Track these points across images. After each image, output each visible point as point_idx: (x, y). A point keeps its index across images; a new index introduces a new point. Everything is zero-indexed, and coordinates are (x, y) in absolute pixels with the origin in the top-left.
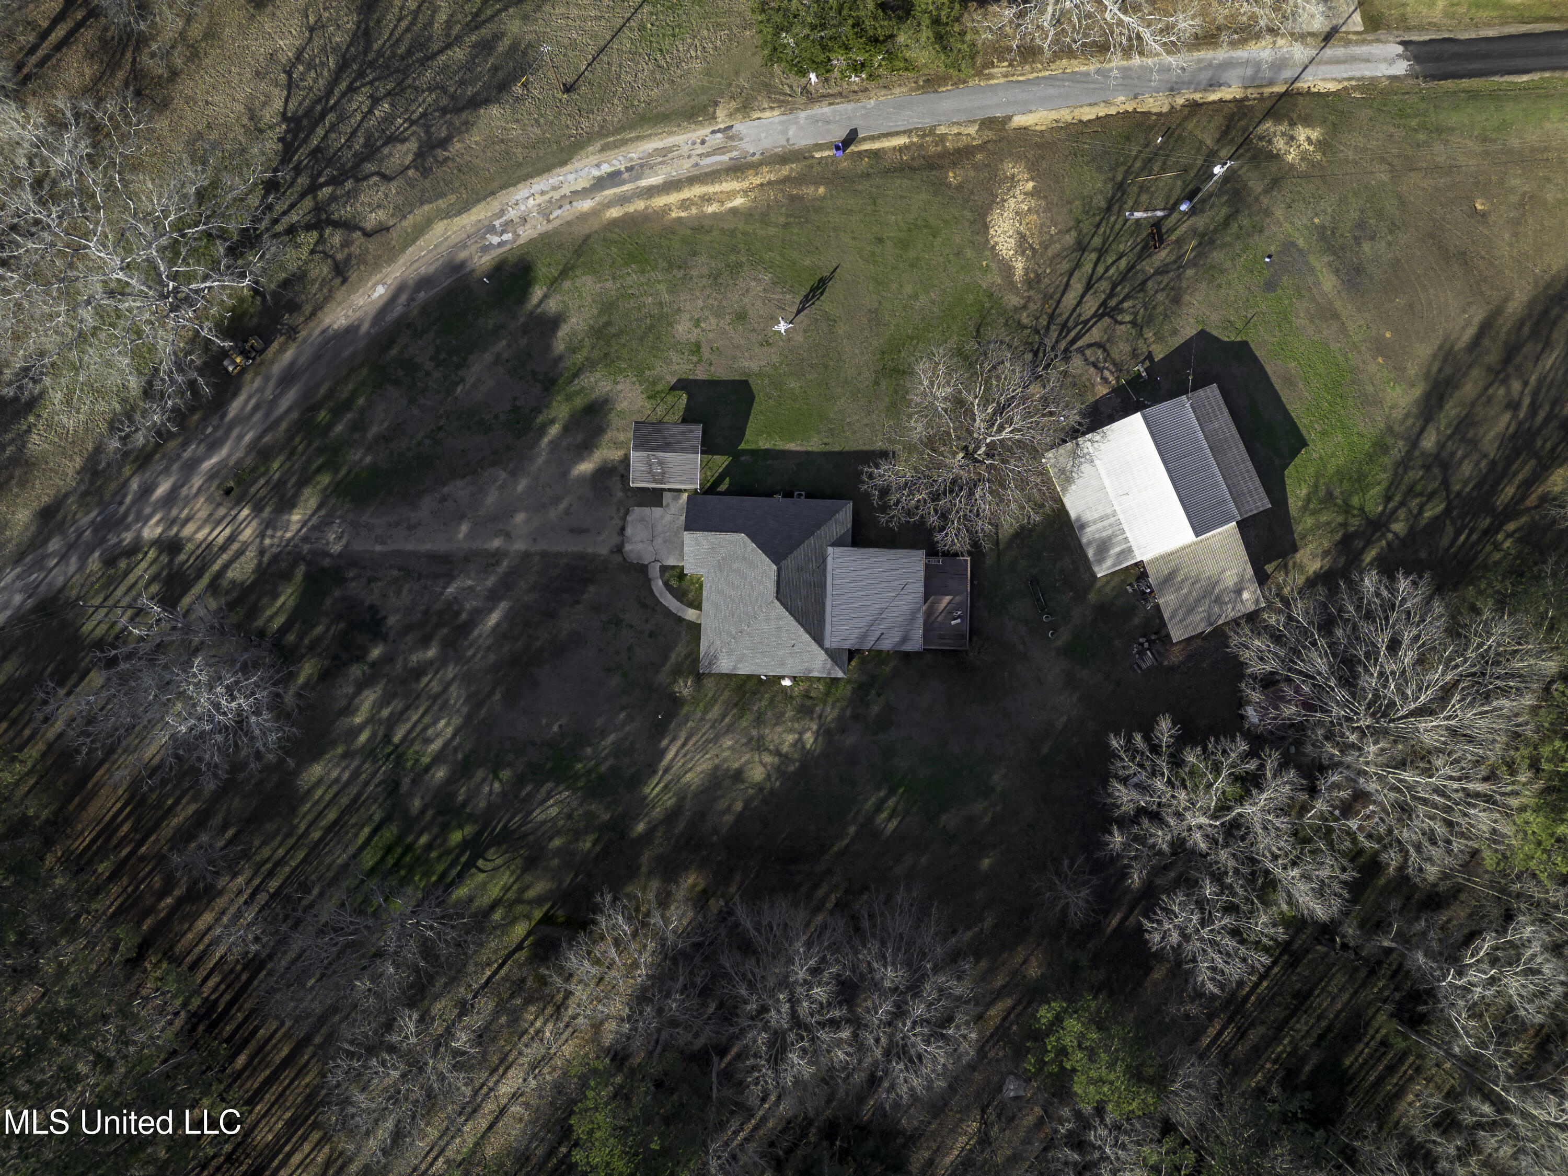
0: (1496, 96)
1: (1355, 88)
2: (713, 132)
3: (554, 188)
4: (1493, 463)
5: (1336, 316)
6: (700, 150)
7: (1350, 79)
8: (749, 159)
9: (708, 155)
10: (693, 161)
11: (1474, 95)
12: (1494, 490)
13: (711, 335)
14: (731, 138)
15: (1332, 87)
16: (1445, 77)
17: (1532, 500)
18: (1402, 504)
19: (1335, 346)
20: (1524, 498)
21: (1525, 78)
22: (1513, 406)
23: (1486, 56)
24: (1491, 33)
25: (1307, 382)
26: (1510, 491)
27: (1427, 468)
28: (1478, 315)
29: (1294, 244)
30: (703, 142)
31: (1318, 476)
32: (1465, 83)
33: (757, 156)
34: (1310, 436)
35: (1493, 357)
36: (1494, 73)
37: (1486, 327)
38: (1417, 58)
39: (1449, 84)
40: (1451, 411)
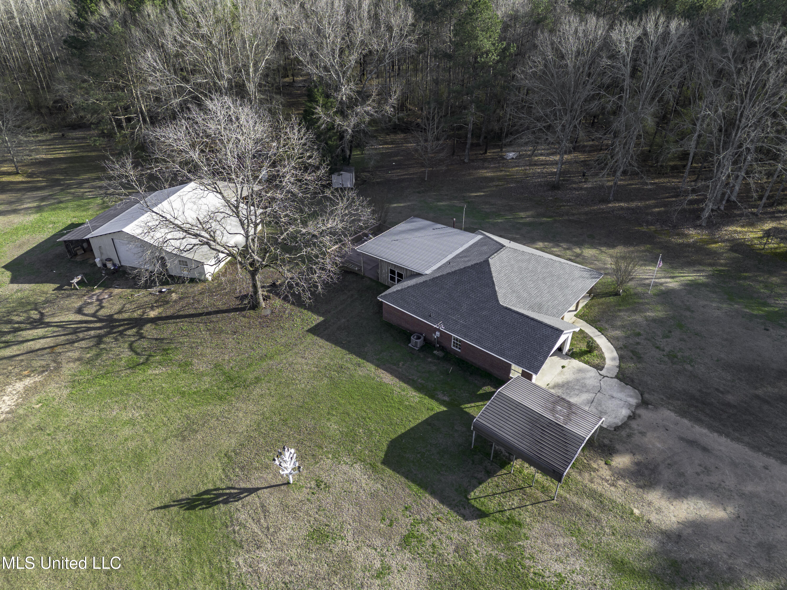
13: (378, 542)
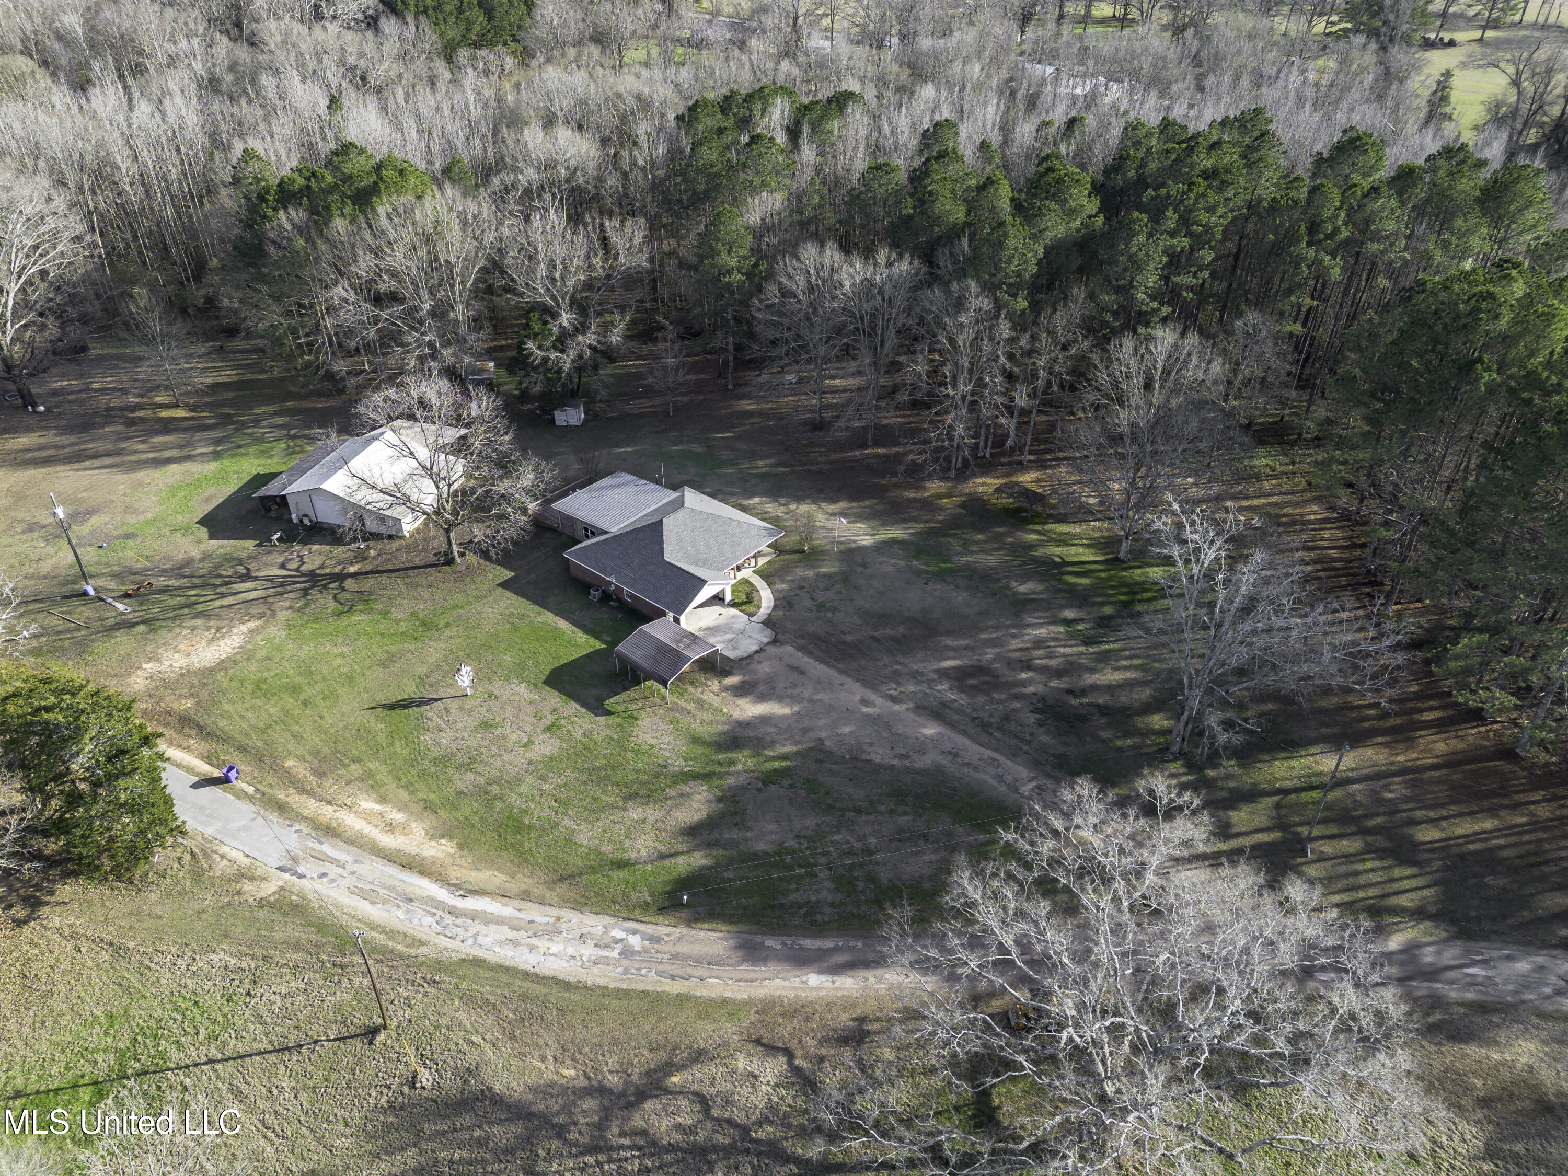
2: (301, 876)
3: (514, 943)
6: (334, 871)
8: (306, 830)
9: (333, 861)
10: (356, 867)
13: (528, 729)
14: (295, 860)
30: (324, 875)
33: (297, 827)
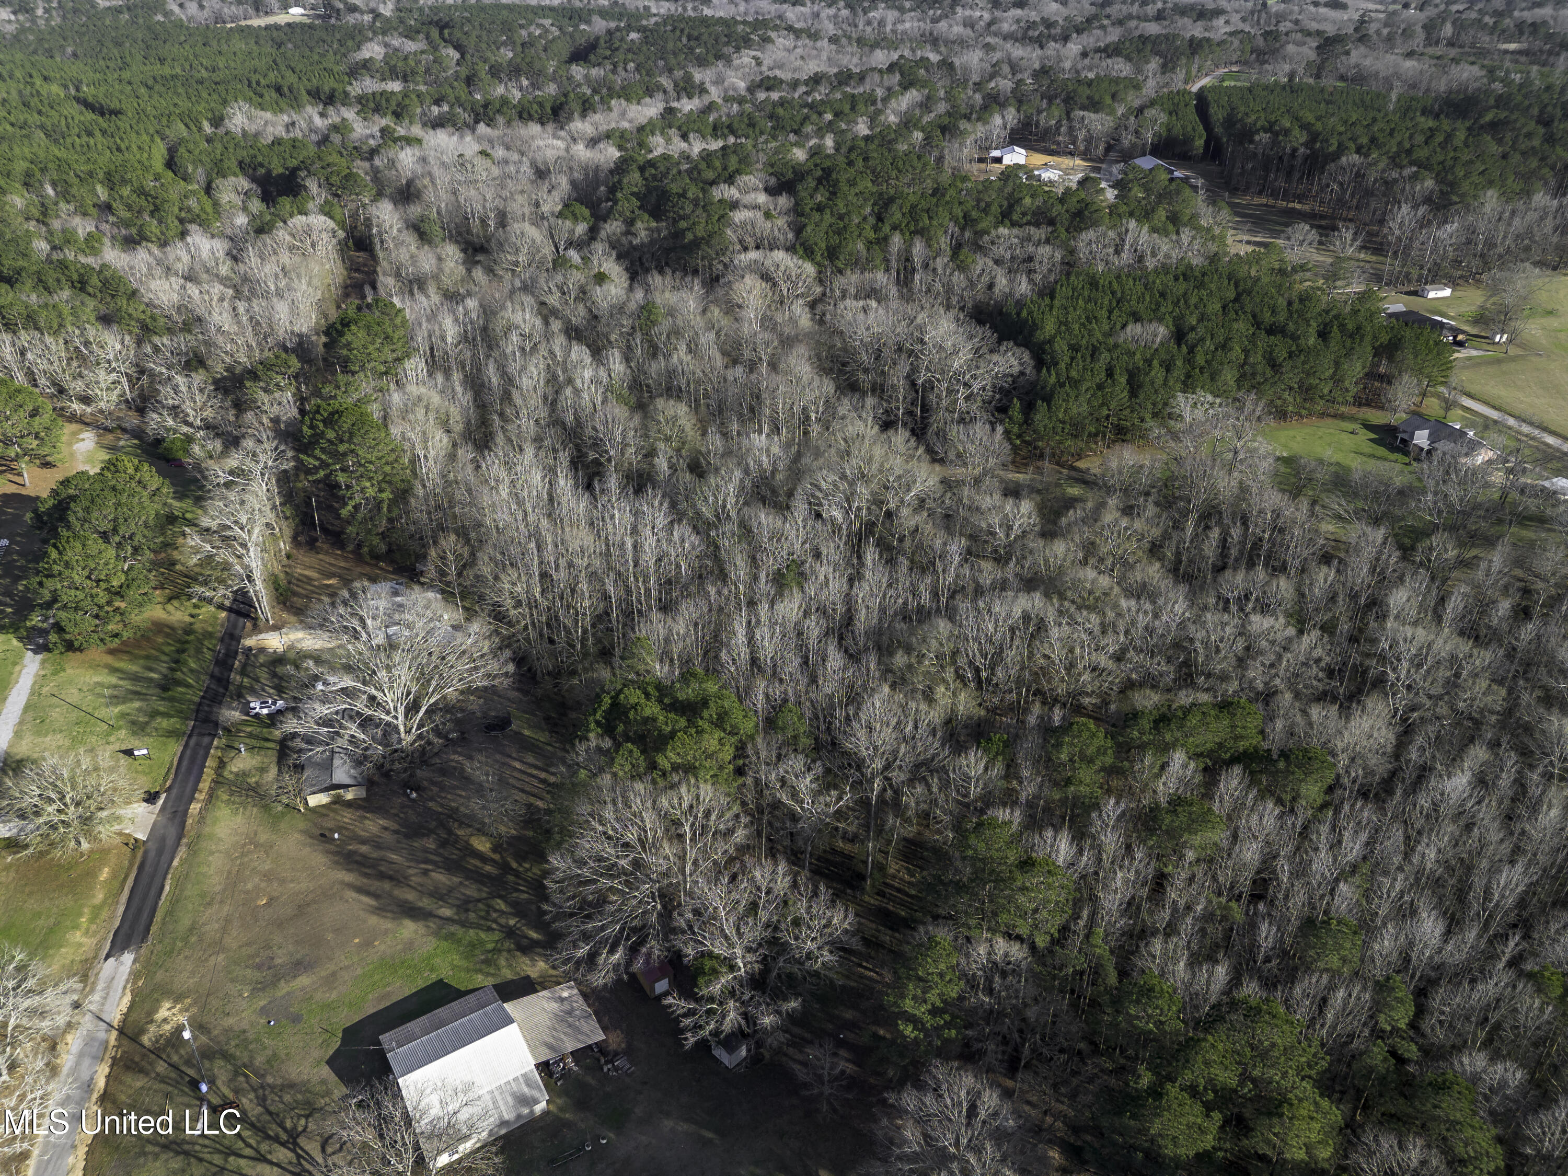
0: (175, 901)
1: (135, 983)
4: (467, 878)
5: (334, 974)
7: (125, 988)
11: (170, 913)
12: (489, 876)
15: (127, 998)
16: (148, 930)
17: (496, 857)
18: (495, 921)
19: (359, 971)
20: (493, 860)
21: (167, 888)
22: (425, 873)
23: (140, 910)
24: (121, 909)
25: (388, 985)
26: (488, 868)
27: (467, 910)
28: (351, 895)
29: (263, 1008)
31: (468, 970)
32: (158, 918)
34: (434, 978)
35: (387, 885)
36: (156, 903)
37: (360, 890)
38: (123, 949)
39: (153, 929)
40: (425, 903)
